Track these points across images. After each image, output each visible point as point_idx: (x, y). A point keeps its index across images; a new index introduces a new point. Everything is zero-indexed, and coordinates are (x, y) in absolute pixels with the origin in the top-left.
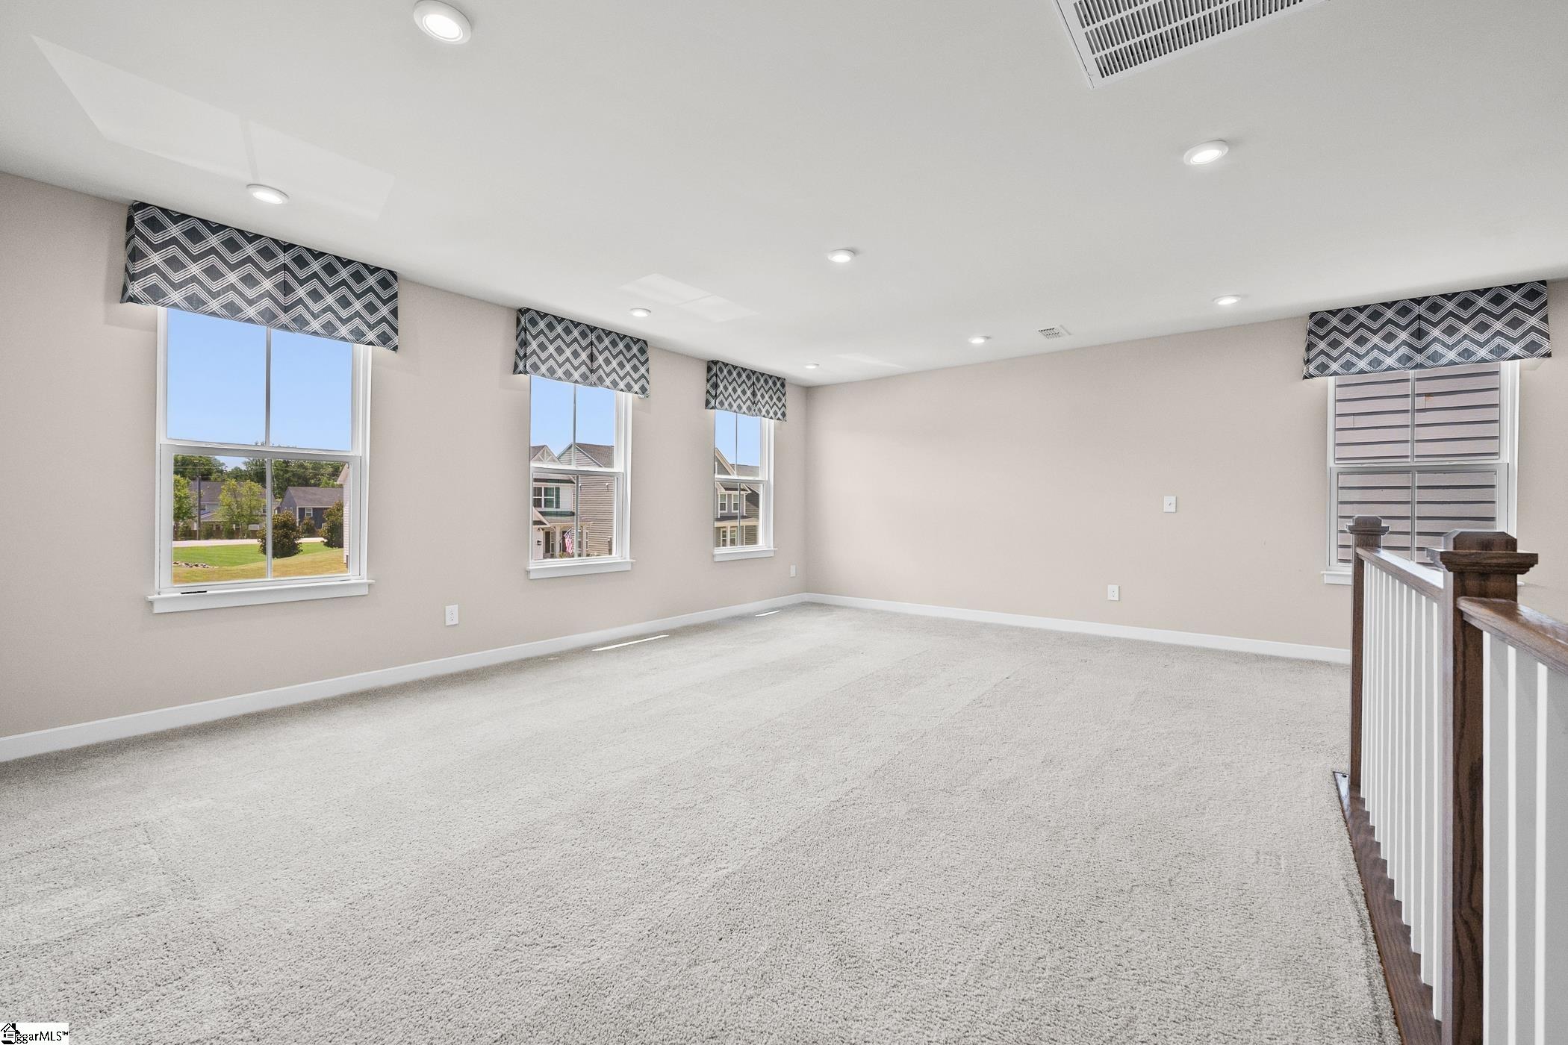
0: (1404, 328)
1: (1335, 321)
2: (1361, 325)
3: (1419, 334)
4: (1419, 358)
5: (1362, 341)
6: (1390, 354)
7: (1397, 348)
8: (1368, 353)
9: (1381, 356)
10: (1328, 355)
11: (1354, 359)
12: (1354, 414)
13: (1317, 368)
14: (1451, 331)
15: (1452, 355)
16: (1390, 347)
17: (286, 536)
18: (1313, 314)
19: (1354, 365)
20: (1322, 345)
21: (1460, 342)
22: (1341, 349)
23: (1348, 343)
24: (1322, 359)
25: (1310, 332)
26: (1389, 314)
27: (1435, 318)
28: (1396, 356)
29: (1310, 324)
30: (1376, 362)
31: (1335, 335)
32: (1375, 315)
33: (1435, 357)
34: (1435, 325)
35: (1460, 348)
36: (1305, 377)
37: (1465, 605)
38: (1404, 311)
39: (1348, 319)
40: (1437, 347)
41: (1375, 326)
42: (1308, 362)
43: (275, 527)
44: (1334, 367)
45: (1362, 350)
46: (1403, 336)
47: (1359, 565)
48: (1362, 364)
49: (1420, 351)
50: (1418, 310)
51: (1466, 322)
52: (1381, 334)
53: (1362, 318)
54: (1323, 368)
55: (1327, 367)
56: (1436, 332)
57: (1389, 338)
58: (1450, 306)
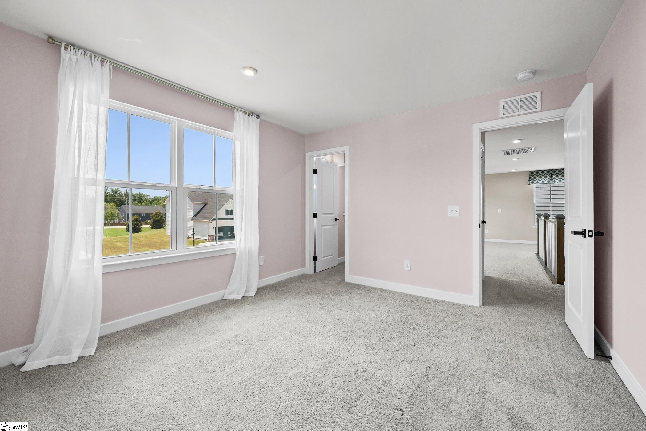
0: (548, 175)
1: (535, 173)
2: (540, 174)
3: (551, 177)
4: (551, 182)
5: (540, 177)
6: (546, 180)
7: (547, 179)
8: (541, 180)
9: (544, 181)
10: (533, 180)
11: (539, 181)
12: (541, 187)
13: (531, 183)
14: (557, 176)
15: (557, 181)
16: (546, 179)
17: (137, 225)
18: (530, 171)
19: (539, 182)
20: (532, 178)
21: (559, 179)
22: (536, 179)
23: (538, 178)
24: (532, 181)
25: (530, 175)
26: (546, 172)
27: (554, 174)
28: (547, 181)
29: (530, 173)
30: (543, 182)
31: (535, 176)
32: (543, 172)
33: (554, 181)
34: (554, 175)
35: (559, 180)
36: (529, 184)
37: (545, 220)
38: (548, 172)
39: (537, 173)
40: (555, 179)
41: (543, 175)
42: (529, 181)
43: (133, 221)
44: (535, 182)
45: (540, 179)
46: (548, 177)
47: (538, 220)
48: (540, 182)
49: (551, 180)
50: (551, 172)
51: (560, 175)
52: (544, 176)
53: (540, 173)
54: (532, 183)
55: (533, 182)
56: (554, 177)
57: (546, 177)
58: (557, 171)
